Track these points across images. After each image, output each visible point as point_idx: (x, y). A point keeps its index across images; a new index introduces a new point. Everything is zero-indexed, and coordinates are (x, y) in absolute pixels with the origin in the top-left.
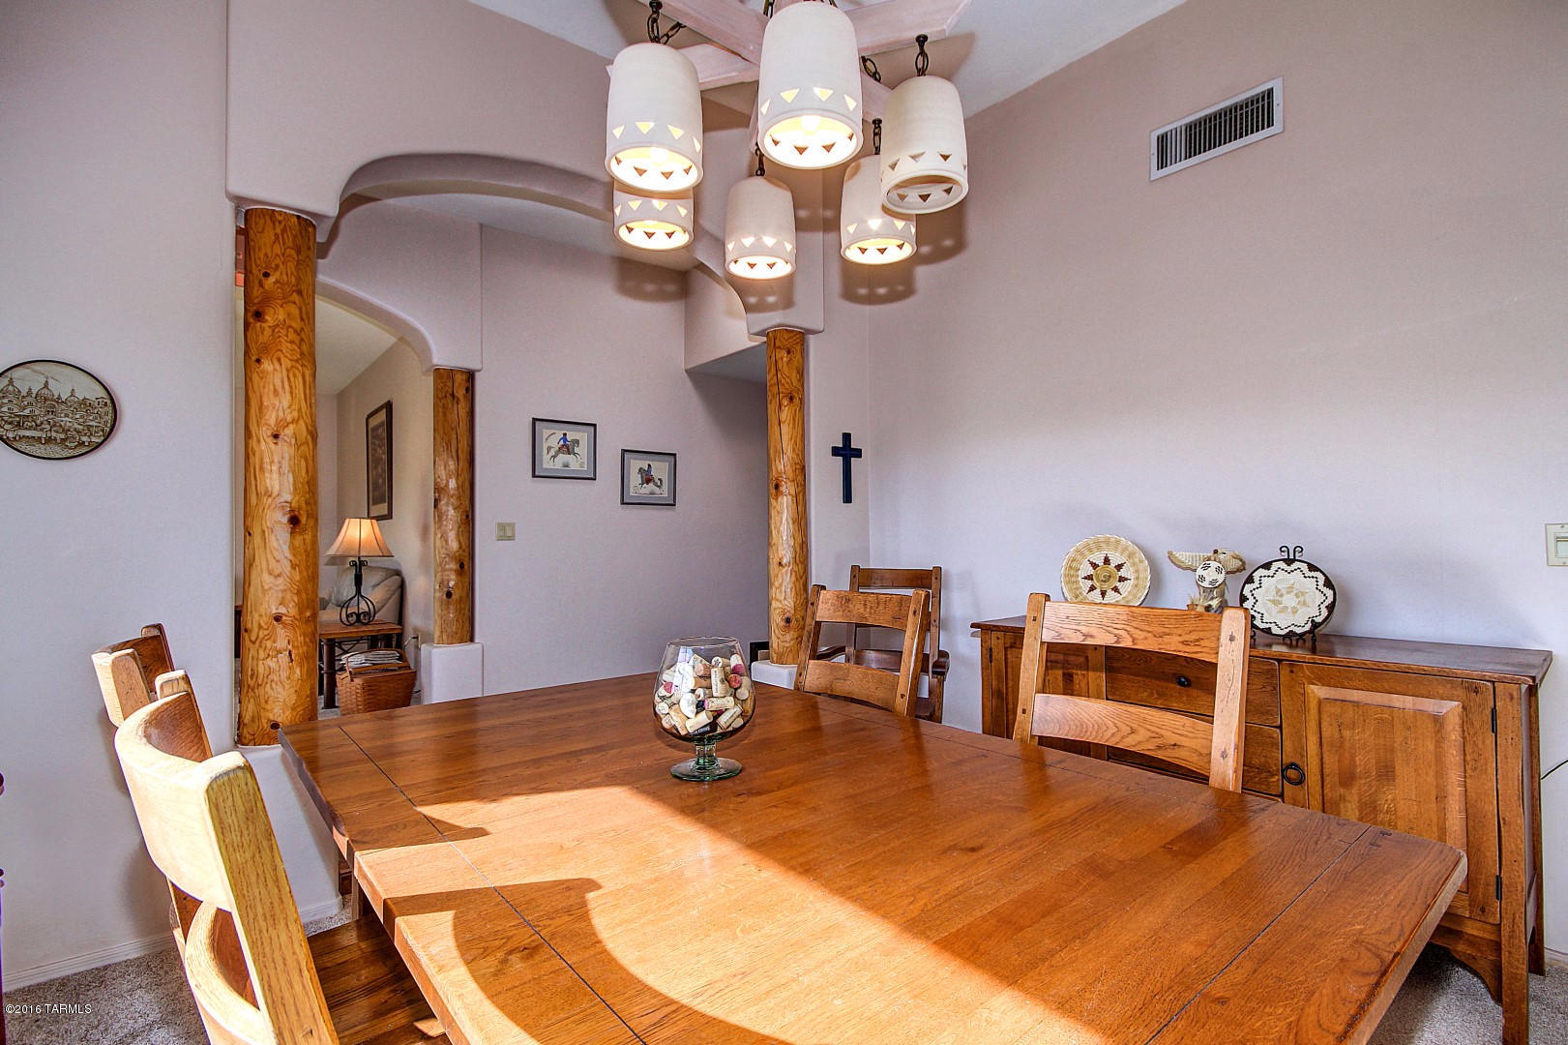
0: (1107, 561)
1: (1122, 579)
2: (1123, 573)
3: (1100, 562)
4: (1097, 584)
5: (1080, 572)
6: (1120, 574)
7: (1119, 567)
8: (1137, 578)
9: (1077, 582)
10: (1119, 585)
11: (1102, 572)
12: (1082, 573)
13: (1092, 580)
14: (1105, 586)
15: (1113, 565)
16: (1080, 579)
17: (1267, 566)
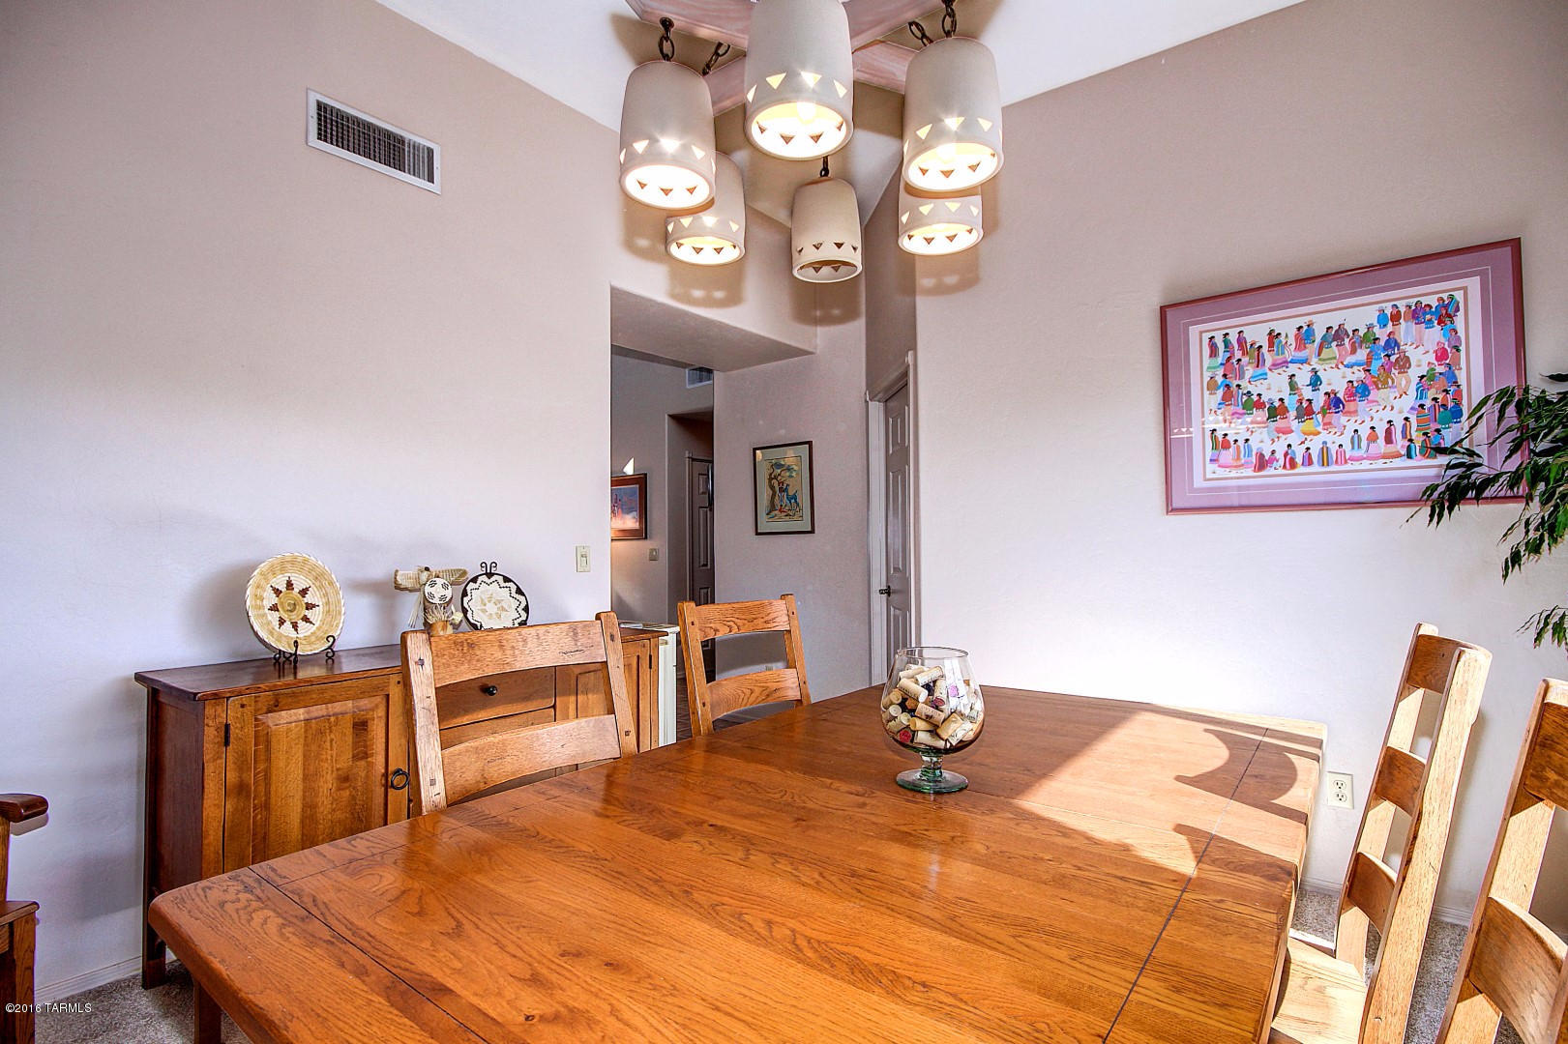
0: (290, 585)
1: (310, 606)
2: (309, 598)
3: (282, 587)
4: (285, 616)
5: (265, 602)
6: (305, 600)
7: (304, 592)
8: (328, 603)
9: (265, 615)
10: (309, 614)
11: (288, 598)
12: (268, 604)
13: (278, 610)
14: (294, 617)
15: (296, 590)
16: (266, 610)
17: (474, 580)
